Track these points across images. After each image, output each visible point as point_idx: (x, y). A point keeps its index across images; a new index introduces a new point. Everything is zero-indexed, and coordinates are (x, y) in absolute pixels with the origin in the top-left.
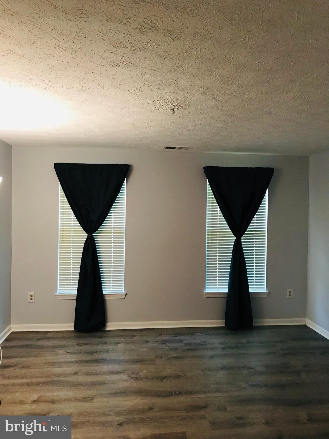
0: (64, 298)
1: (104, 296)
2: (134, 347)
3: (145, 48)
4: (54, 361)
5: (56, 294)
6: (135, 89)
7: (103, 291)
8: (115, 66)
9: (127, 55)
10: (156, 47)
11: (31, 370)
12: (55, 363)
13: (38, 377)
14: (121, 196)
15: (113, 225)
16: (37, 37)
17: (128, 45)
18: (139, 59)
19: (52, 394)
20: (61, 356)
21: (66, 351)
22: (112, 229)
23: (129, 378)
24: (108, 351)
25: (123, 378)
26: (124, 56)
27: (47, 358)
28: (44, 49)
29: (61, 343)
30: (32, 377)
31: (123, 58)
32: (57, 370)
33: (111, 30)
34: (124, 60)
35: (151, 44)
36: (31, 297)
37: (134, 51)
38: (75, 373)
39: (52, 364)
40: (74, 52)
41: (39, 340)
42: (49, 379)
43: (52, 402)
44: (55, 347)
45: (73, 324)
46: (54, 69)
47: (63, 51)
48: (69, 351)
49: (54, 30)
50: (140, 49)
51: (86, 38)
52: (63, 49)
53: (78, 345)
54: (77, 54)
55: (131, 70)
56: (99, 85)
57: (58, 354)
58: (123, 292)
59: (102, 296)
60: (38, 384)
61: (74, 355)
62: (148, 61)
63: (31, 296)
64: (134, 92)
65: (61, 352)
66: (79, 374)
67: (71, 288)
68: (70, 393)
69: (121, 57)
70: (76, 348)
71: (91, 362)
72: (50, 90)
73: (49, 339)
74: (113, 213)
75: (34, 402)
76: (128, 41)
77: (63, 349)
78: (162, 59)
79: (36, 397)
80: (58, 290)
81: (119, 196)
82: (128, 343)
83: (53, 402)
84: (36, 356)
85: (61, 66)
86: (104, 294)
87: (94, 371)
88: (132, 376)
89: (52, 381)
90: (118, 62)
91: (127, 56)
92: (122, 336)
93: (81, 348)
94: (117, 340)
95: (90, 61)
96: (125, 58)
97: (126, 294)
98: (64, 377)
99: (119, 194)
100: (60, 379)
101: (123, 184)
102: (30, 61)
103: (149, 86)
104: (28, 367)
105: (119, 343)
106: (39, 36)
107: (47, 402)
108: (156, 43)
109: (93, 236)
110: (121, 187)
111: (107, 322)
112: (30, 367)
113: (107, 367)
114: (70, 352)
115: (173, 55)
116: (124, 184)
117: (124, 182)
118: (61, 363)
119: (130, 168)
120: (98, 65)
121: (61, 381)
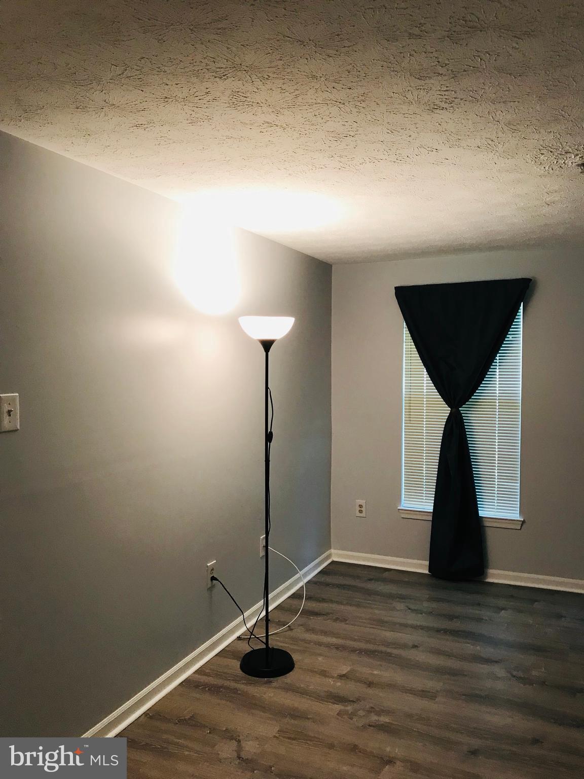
0: (412, 516)
1: (482, 521)
2: (531, 622)
3: (473, 67)
4: (386, 619)
5: (398, 508)
6: (490, 142)
7: (479, 511)
8: (434, 110)
9: (447, 87)
10: (495, 60)
11: (347, 626)
12: (386, 622)
13: (355, 640)
14: (512, 338)
15: (497, 392)
16: (294, 94)
17: (441, 70)
18: (471, 89)
19: (370, 671)
20: (399, 613)
21: (407, 607)
22: (496, 399)
23: (509, 675)
24: (479, 620)
25: (497, 674)
26: (442, 89)
27: (376, 611)
28: (311, 110)
29: (403, 591)
30: (345, 638)
31: (443, 93)
32: (389, 635)
33: (401, 53)
34: (447, 97)
35: (481, 57)
36: (360, 509)
37: (456, 76)
38: (415, 646)
39: (381, 623)
40: (359, 104)
41: (369, 580)
42: (371, 647)
43: (368, 683)
44: (391, 596)
45: (427, 563)
46: (338, 136)
47: (341, 106)
48: (412, 607)
49: (314, 77)
50: (465, 71)
51: (367, 77)
52: (340, 103)
53: (431, 599)
54: (363, 105)
55: (466, 112)
56: (421, 146)
57: (394, 609)
58: (515, 515)
59: (480, 520)
60: (353, 650)
61: (420, 615)
62: (489, 88)
63: (361, 506)
64: (490, 147)
65: (400, 606)
66: (420, 649)
67: (424, 501)
68: (399, 677)
69: (438, 93)
70: (425, 604)
71: (446, 632)
72: (347, 169)
73: (385, 581)
74: (498, 370)
75: (342, 677)
76: (438, 62)
77: (403, 602)
78: (515, 78)
79: (345, 669)
80: (403, 501)
81: (509, 338)
82: (520, 611)
83: (370, 684)
84: (358, 605)
85: (348, 130)
86: (481, 517)
87: (446, 649)
88: (515, 673)
89: (375, 651)
90: (437, 102)
91: (448, 89)
92: (512, 596)
93: (434, 605)
94: (502, 602)
95: (390, 112)
96: (446, 93)
97: (523, 522)
98: (395, 648)
99: (510, 334)
100: (389, 650)
101: (516, 315)
102: (300, 133)
103: (513, 131)
104: (344, 620)
105: (503, 609)
106: (297, 92)
107: (359, 681)
108: (491, 54)
109: (460, 411)
110: (513, 321)
111: (488, 568)
112: (347, 622)
113: (472, 647)
114: (415, 610)
115: (534, 66)
116: (519, 316)
117: (517, 312)
118: (395, 624)
119: (530, 284)
120: (406, 115)
121: (390, 654)
